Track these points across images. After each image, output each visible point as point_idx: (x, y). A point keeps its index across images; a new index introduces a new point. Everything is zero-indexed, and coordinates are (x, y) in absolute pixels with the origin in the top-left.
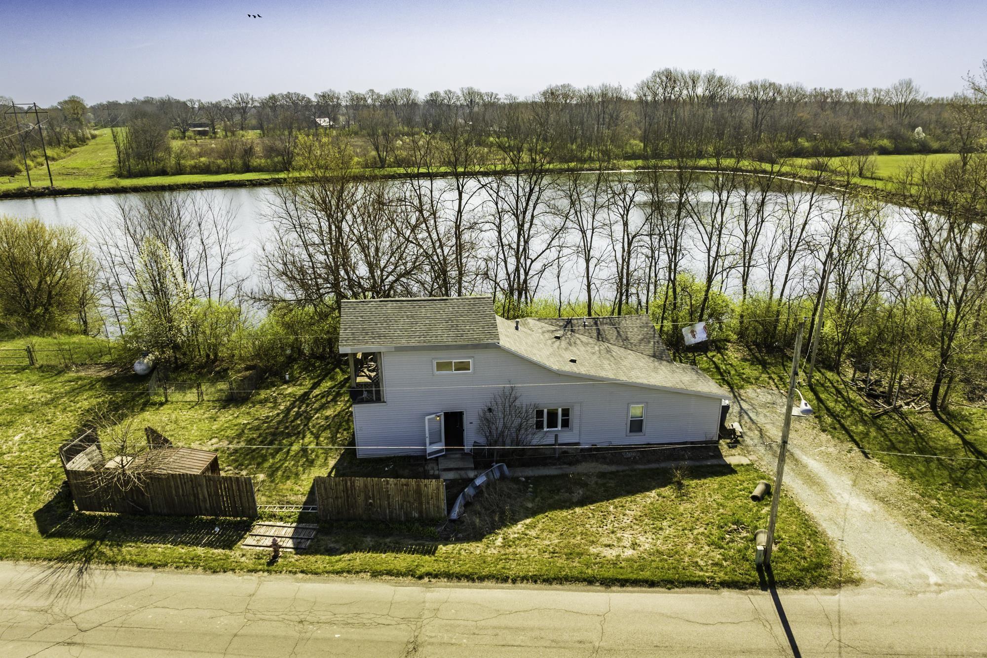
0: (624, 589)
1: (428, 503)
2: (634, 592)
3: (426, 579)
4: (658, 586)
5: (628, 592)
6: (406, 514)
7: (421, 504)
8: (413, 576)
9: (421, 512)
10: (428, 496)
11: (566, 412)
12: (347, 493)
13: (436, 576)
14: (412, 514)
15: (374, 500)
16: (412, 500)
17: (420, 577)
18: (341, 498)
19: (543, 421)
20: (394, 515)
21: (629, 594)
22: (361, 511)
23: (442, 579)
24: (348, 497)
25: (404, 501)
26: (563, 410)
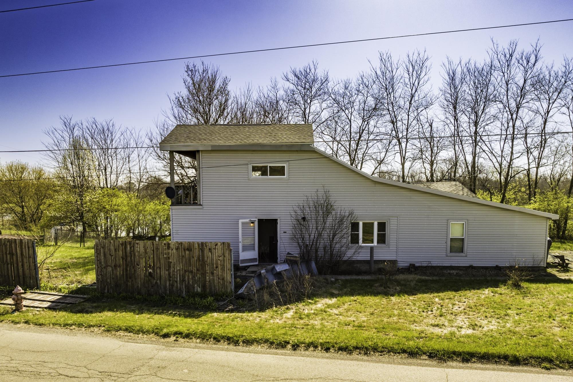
0: (469, 365)
1: (212, 273)
2: (486, 369)
3: (173, 338)
4: (526, 364)
5: (476, 369)
6: (188, 287)
7: (204, 274)
8: (157, 334)
9: (204, 287)
10: (213, 264)
11: (382, 226)
12: (126, 261)
13: (188, 336)
14: (194, 288)
15: (153, 269)
16: (195, 270)
17: (166, 336)
18: (120, 266)
19: (358, 235)
20: (174, 288)
21: (479, 371)
22: (139, 283)
23: (194, 340)
24: (127, 265)
25: (185, 271)
26: (379, 224)
